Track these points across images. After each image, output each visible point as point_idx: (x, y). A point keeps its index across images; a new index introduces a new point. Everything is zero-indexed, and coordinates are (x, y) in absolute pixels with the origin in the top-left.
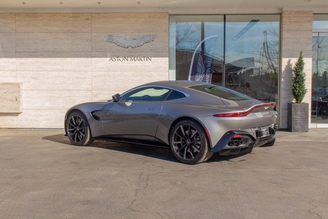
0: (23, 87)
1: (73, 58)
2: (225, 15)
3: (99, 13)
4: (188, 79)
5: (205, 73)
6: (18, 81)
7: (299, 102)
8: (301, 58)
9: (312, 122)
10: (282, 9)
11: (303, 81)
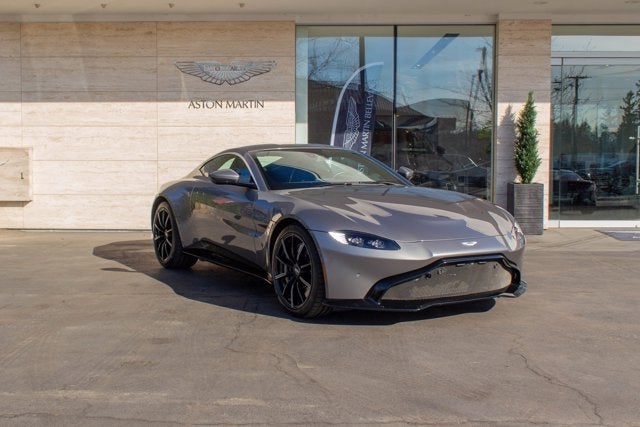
0: (33, 155)
1: (123, 103)
2: (396, 27)
3: (170, 23)
4: (329, 143)
5: (361, 130)
6: (25, 144)
7: (527, 181)
8: (530, 103)
9: (551, 218)
10: (497, 16)
11: (534, 144)
